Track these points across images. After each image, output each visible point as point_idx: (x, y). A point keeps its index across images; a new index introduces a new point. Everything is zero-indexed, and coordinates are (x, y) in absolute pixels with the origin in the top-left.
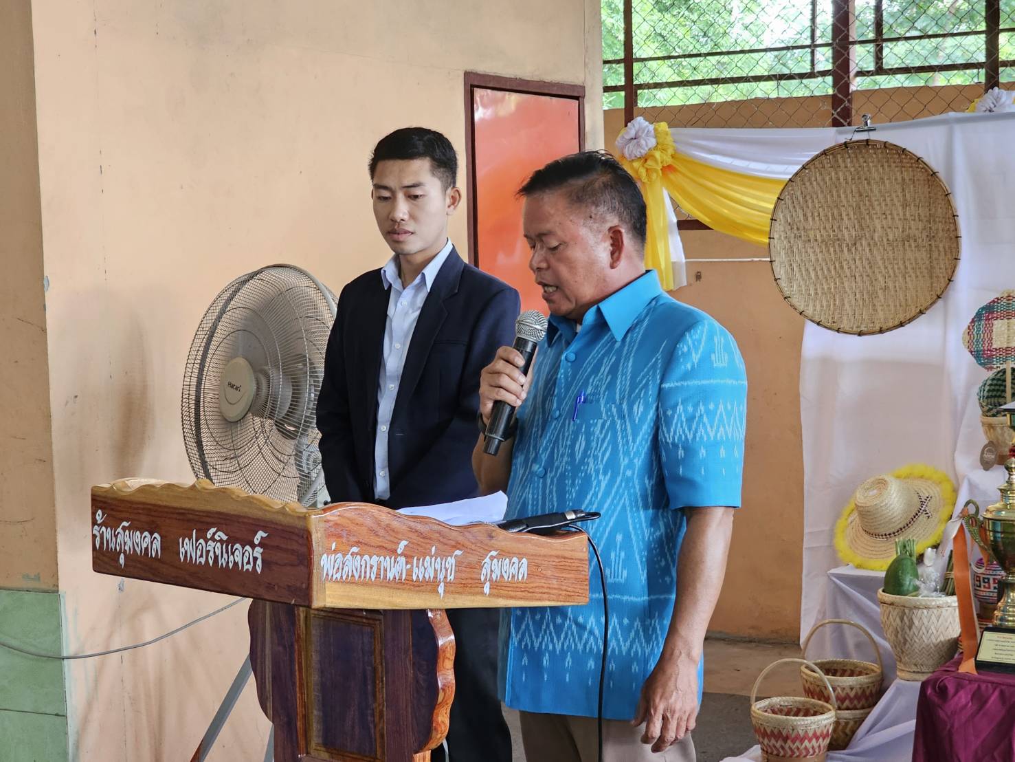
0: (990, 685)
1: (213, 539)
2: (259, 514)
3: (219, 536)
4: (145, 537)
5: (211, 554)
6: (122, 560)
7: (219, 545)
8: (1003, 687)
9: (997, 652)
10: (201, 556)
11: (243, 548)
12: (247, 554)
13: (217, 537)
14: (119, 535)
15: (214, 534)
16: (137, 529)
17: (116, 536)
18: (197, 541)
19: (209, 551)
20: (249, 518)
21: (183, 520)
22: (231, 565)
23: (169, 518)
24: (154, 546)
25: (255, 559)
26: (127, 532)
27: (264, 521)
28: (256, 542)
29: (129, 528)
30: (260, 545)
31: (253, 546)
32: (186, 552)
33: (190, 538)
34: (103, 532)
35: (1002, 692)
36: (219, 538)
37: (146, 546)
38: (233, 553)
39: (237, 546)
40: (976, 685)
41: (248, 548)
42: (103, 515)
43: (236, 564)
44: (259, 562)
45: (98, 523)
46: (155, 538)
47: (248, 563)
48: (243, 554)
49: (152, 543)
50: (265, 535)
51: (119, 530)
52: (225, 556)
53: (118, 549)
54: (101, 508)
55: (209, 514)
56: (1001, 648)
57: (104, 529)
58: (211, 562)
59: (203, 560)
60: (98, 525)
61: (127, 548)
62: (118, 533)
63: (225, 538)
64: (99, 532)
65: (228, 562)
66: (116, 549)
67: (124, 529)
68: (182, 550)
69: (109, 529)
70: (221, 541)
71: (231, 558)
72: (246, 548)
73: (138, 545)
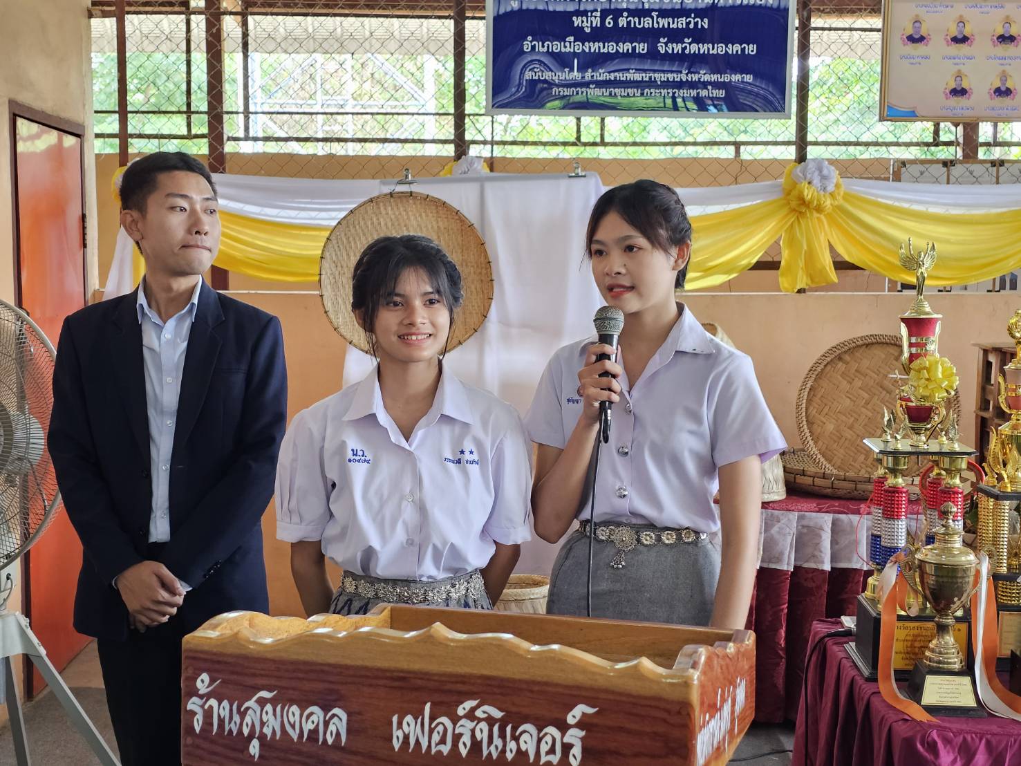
0: (974, 736)
1: (471, 715)
2: (580, 678)
3: (484, 712)
4: (311, 714)
5: (466, 739)
6: (254, 748)
7: (484, 725)
8: (989, 737)
9: (942, 695)
10: (443, 741)
11: (540, 730)
12: (548, 739)
13: (479, 713)
14: (250, 712)
15: (473, 709)
16: (292, 702)
17: (243, 715)
18: (432, 719)
19: (461, 735)
20: (557, 685)
21: (401, 688)
22: (509, 756)
23: (371, 685)
24: (332, 728)
25: (567, 748)
26: (269, 707)
27: (592, 689)
28: (570, 720)
29: (274, 702)
30: (580, 725)
31: (563, 727)
32: (406, 737)
33: (418, 714)
34: (211, 707)
35: (988, 743)
36: (486, 715)
37: (311, 726)
38: (516, 739)
39: (527, 727)
40: (961, 737)
41: (552, 730)
42: (212, 681)
43: (521, 754)
44: (577, 751)
45: (200, 692)
46: (334, 715)
47: (552, 751)
48: (539, 740)
49: (326, 724)
50: (590, 710)
51: (251, 703)
52: (497, 741)
53: (246, 731)
54: (204, 671)
55: (462, 679)
56: (945, 691)
57: (213, 702)
58: (464, 752)
59: (445, 749)
60: (201, 697)
61: (267, 731)
62: (248, 708)
63: (497, 714)
64: (202, 706)
65: (504, 751)
66: (240, 732)
67: (262, 702)
68: (398, 734)
69: (225, 703)
70: (490, 721)
71: (512, 745)
72: (547, 730)
73: (293, 726)
